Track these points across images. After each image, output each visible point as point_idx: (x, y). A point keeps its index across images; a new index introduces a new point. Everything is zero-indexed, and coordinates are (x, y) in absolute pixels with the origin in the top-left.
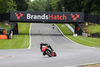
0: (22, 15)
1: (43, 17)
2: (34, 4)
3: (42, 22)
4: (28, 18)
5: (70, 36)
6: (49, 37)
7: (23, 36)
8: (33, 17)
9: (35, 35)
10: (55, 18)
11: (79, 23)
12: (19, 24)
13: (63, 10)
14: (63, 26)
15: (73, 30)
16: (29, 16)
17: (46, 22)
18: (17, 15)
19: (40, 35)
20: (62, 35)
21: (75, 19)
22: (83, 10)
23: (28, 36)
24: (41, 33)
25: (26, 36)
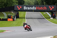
0: (21, 7)
1: (33, 8)
2: (28, 1)
3: (32, 11)
4: (24, 9)
5: (48, 19)
6: (36, 19)
7: (22, 19)
8: (27, 8)
9: (28, 18)
10: (40, 9)
11: (54, 11)
12: (19, 12)
13: (45, 4)
14: (44, 13)
15: (50, 16)
16: (25, 8)
17: (35, 11)
18: (18, 7)
19: (31, 18)
20: (44, 18)
21: (51, 9)
22: (56, 4)
23: (24, 19)
24: (32, 17)
25: (23, 19)
